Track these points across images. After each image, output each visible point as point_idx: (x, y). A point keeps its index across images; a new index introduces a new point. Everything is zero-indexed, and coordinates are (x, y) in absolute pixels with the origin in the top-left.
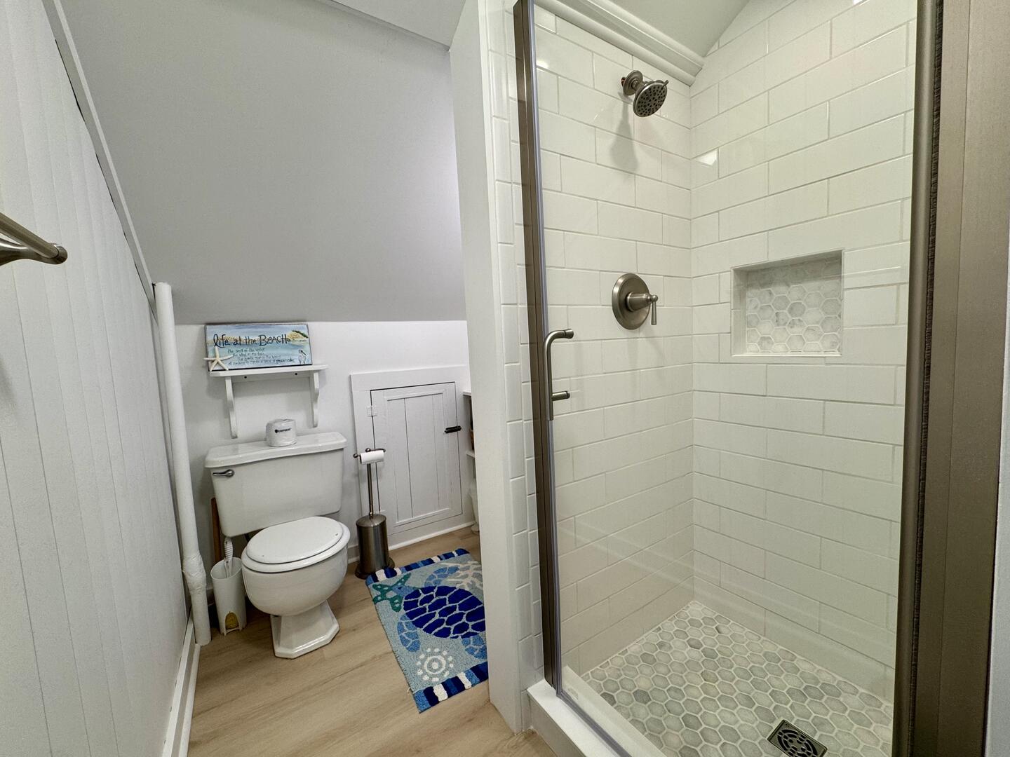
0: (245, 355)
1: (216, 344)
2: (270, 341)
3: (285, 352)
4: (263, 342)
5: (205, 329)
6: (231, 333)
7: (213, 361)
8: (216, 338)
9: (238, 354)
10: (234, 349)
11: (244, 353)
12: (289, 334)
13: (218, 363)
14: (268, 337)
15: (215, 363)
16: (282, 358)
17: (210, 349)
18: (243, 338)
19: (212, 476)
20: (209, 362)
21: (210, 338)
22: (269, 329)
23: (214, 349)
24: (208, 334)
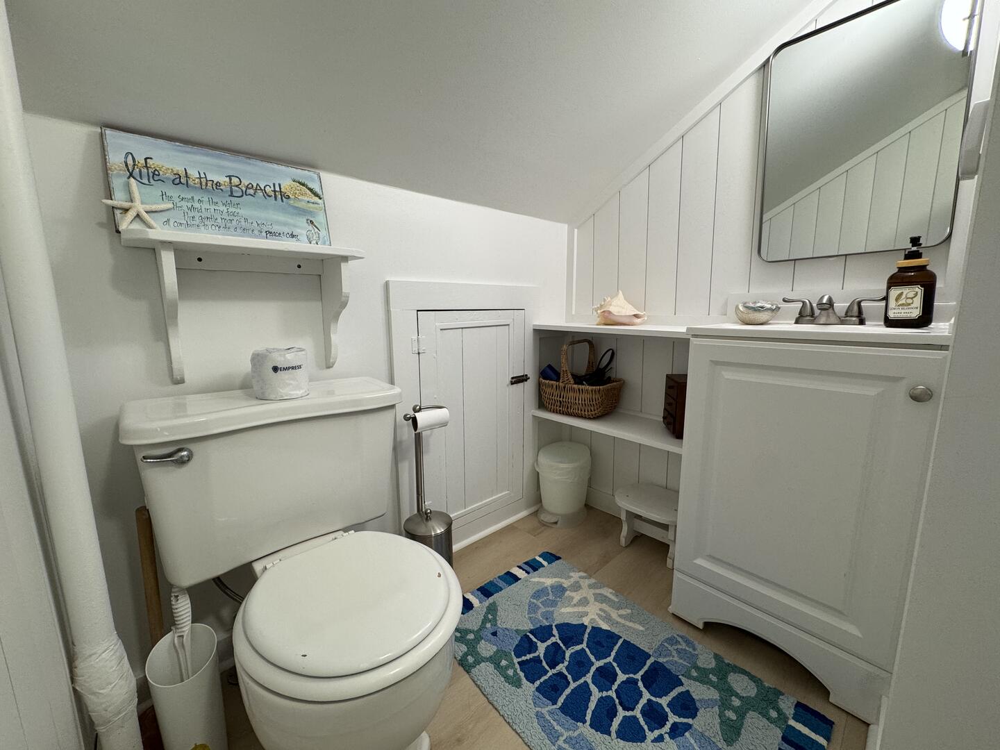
0: (200, 211)
1: (131, 175)
2: (251, 192)
3: (282, 217)
4: (236, 192)
5: (102, 135)
6: (167, 158)
7: (126, 210)
8: (130, 162)
9: (184, 204)
10: (174, 192)
11: (197, 205)
12: (287, 184)
13: (138, 216)
14: (245, 182)
15: (132, 214)
16: (276, 228)
17: (117, 183)
18: (193, 173)
19: (140, 463)
20: (118, 212)
21: (116, 159)
22: (249, 168)
23: (128, 185)
24: (109, 149)
